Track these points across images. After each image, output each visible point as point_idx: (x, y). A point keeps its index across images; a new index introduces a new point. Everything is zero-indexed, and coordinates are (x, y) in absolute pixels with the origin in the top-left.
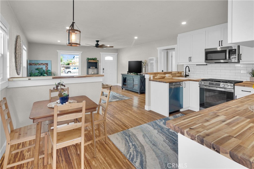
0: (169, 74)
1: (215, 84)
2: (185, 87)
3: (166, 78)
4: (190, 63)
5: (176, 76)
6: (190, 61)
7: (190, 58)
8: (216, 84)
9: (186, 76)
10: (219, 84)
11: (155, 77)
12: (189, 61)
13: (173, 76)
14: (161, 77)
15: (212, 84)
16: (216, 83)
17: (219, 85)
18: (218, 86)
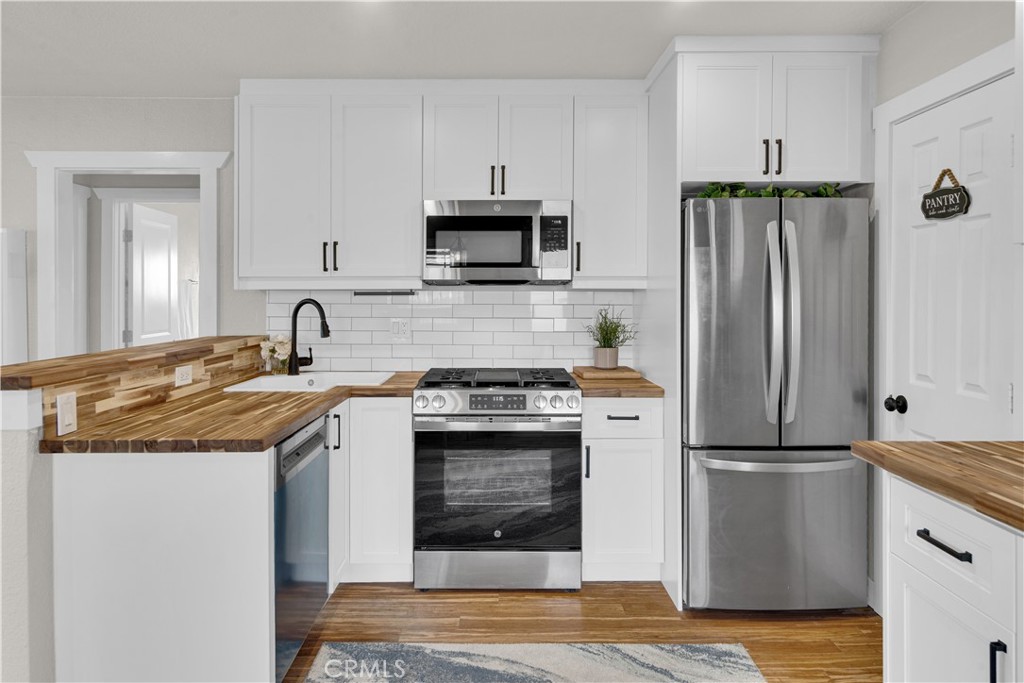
0: (196, 362)
1: (501, 398)
2: (336, 448)
3: (175, 395)
4: (331, 281)
5: (232, 372)
6: (330, 265)
7: (330, 249)
8: (509, 402)
9: (295, 364)
10: (518, 396)
11: (101, 406)
12: (325, 269)
13: (215, 375)
14: (146, 393)
15: (488, 402)
16: (505, 396)
17: (522, 402)
18: (518, 408)
